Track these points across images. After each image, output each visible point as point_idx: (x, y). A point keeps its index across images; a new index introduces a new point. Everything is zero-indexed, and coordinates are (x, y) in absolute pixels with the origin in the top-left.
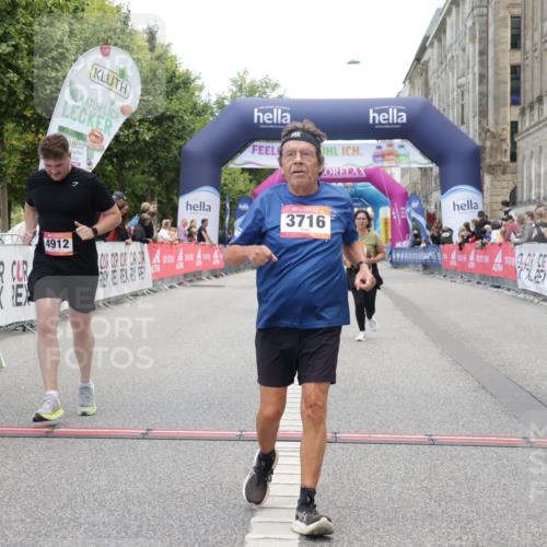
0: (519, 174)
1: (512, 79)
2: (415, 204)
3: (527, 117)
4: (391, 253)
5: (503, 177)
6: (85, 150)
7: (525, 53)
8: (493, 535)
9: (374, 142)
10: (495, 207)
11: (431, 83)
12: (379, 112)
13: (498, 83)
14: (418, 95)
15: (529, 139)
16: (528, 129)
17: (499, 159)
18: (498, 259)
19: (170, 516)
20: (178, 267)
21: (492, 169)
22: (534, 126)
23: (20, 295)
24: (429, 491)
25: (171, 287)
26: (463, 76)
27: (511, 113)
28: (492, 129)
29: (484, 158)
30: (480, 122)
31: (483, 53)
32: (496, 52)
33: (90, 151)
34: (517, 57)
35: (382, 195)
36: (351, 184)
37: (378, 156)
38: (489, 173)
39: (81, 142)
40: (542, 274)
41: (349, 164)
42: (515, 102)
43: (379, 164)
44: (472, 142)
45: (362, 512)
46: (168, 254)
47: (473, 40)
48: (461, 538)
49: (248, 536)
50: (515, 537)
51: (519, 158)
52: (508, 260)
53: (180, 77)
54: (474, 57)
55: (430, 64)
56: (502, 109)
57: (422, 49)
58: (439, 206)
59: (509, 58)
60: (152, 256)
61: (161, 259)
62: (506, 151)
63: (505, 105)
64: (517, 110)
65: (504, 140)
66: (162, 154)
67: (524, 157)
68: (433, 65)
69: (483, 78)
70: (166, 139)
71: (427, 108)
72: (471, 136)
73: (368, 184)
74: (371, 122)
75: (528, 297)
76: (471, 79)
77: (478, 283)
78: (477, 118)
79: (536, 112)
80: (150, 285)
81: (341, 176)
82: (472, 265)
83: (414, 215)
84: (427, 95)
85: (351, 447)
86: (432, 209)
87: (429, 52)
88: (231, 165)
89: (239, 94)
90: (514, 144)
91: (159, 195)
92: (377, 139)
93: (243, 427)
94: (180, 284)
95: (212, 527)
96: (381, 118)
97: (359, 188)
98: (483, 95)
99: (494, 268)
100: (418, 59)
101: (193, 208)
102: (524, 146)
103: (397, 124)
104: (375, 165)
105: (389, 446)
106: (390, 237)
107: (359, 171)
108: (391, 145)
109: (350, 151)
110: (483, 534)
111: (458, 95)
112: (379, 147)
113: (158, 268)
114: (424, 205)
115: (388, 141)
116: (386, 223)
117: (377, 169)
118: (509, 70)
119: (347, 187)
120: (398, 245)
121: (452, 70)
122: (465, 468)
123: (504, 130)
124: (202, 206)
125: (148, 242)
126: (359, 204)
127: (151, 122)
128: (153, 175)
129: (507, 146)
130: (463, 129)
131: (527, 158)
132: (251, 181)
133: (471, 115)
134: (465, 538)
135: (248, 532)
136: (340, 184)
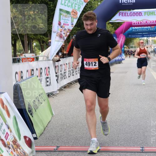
6: (70, 19)
23: (48, 82)
33: (72, 19)
36: (153, 27)
39: (68, 15)
81: (152, 23)
136: (150, 27)
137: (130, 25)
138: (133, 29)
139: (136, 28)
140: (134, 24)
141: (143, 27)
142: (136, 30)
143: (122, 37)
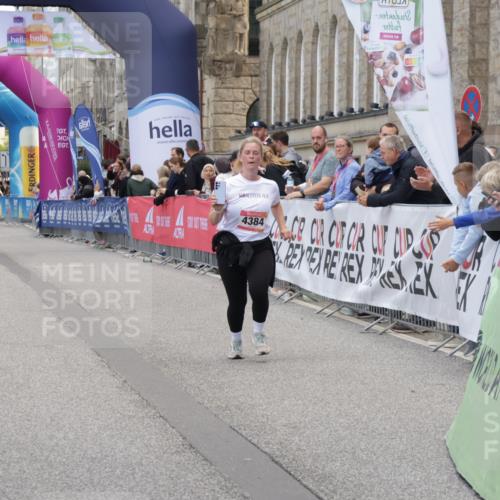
0: (264, 78)
2: (84, 124)
4: (39, 210)
5: (236, 82)
9: (12, 8)
10: (222, 134)
15: (281, 17)
17: (229, 49)
21: (218, 67)
29: (204, 48)
35: (25, 106)
37: (16, 36)
38: (213, 73)
40: (298, 252)
43: (17, 52)
44: (183, 18)
51: (264, 49)
58: (124, 129)
62: (241, 35)
65: (239, 17)
67: (272, 49)
72: (182, 8)
77: (190, 265)
82: (179, 234)
83: (81, 142)
86: (113, 134)
90: (255, 25)
92: (17, 5)
102: (271, 29)
104: (11, 51)
106: (38, 181)
108: (40, 17)
112: (19, 19)
114: (100, 126)
115: (36, 10)
116: (31, 156)
117: (16, 58)
120: (53, 195)
129: (243, 27)
131: (277, 50)
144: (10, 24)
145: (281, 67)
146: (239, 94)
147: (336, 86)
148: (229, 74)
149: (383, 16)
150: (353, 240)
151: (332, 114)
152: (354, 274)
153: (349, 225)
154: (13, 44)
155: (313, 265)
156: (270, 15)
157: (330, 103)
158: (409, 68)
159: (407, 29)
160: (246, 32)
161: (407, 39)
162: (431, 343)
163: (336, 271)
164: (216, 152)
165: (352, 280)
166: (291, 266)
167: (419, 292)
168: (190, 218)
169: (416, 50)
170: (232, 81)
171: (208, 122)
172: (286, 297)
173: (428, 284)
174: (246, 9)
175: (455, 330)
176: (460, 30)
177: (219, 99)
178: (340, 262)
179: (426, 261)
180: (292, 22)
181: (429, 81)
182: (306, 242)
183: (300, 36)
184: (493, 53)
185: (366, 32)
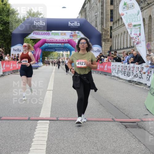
0: (113, 42)
1: (111, 14)
3: (115, 25)
7: (114, 6)
8: (103, 147)
9: (70, 31)
10: (105, 51)
11: (87, 14)
12: (72, 23)
13: (107, 15)
14: (83, 18)
15: (115, 32)
16: (115, 29)
17: (107, 37)
18: (106, 67)
19: (7, 143)
20: (11, 68)
21: (105, 40)
22: (117, 28)
24: (84, 134)
25: (8, 74)
26: (97, 12)
27: (110, 24)
28: (105, 29)
29: (102, 37)
30: (101, 26)
31: (102, 6)
32: (106, 6)
34: (112, 7)
35: (72, 47)
36: (63, 44)
37: (71, 36)
40: (119, 71)
41: (63, 38)
42: (111, 21)
43: (72, 38)
44: (99, 32)
45: (65, 141)
46: (7, 64)
47: (99, 2)
48: (93, 148)
49: (31, 148)
50: (109, 148)
51: (113, 37)
52: (109, 67)
53: (11, 10)
54: (100, 7)
55: (87, 9)
56: (108, 23)
57: (85, 4)
59: (110, 7)
60: (3, 65)
61: (5, 66)
63: (108, 21)
64: (112, 23)
65: (108, 32)
66: (6, 34)
67: (114, 37)
68: (88, 9)
69: (102, 13)
70: (7, 29)
71: (86, 22)
72: (99, 30)
73: (68, 44)
74: (69, 25)
75: (114, 78)
76: (99, 13)
77: (100, 74)
78: (100, 25)
79: (117, 24)
80: (2, 74)
81: (60, 42)
82: (98, 68)
84: (86, 18)
85: (62, 122)
87: (86, 5)
88: (27, 38)
89: (29, 16)
90: (111, 33)
91: (5, 46)
92: (71, 31)
93: (30, 116)
94: (11, 74)
95: (20, 146)
96: (72, 25)
97: (66, 45)
98: (102, 18)
99: (105, 70)
100: (83, 7)
101: (15, 50)
102: (114, 34)
103: (77, 26)
104: (70, 38)
105: (73, 122)
107: (66, 40)
108: (75, 33)
109: (63, 34)
110: (100, 147)
111: (95, 18)
112: (72, 33)
113: (4, 69)
115: (74, 31)
117: (71, 40)
118: (110, 11)
119: (62, 45)
121: (93, 10)
122: (95, 128)
123: (108, 29)
124: (18, 50)
125: (1, 61)
126: (66, 50)
127: (2, 24)
128: (3, 40)
129: (109, 33)
130: (96, 28)
131: (115, 37)
132: (33, 43)
133: (99, 24)
134: (94, 148)
135: (30, 147)
136: (60, 44)
137: (45, 42)
138: (48, 45)
139: (50, 44)
140: (48, 41)
141: (56, 44)
142: (51, 45)
143: (39, 50)
144: (70, 34)
145: (116, 40)
146: (108, 45)
147: (125, 43)
148: (107, 41)
149: (134, 31)
150: (129, 69)
151: (124, 48)
152: (129, 75)
153: (128, 67)
154: (71, 37)
155: (122, 74)
156: (114, 31)
157: (124, 46)
158: (138, 40)
159: (138, 33)
160: (110, 34)
161: (138, 35)
162: (142, 87)
163: (126, 74)
164: (104, 55)
165: (129, 76)
166: (118, 74)
167: (140, 78)
168: (100, 66)
169: (140, 37)
170: (107, 43)
171: (103, 50)
172: (117, 79)
173: (142, 77)
174: (110, 30)
175: (146, 84)
176: (146, 33)
177: (105, 45)
178: (126, 73)
179: (141, 73)
180: (117, 32)
181: (142, 42)
182: (120, 70)
183: (119, 34)
184: (152, 37)
185: (131, 34)
